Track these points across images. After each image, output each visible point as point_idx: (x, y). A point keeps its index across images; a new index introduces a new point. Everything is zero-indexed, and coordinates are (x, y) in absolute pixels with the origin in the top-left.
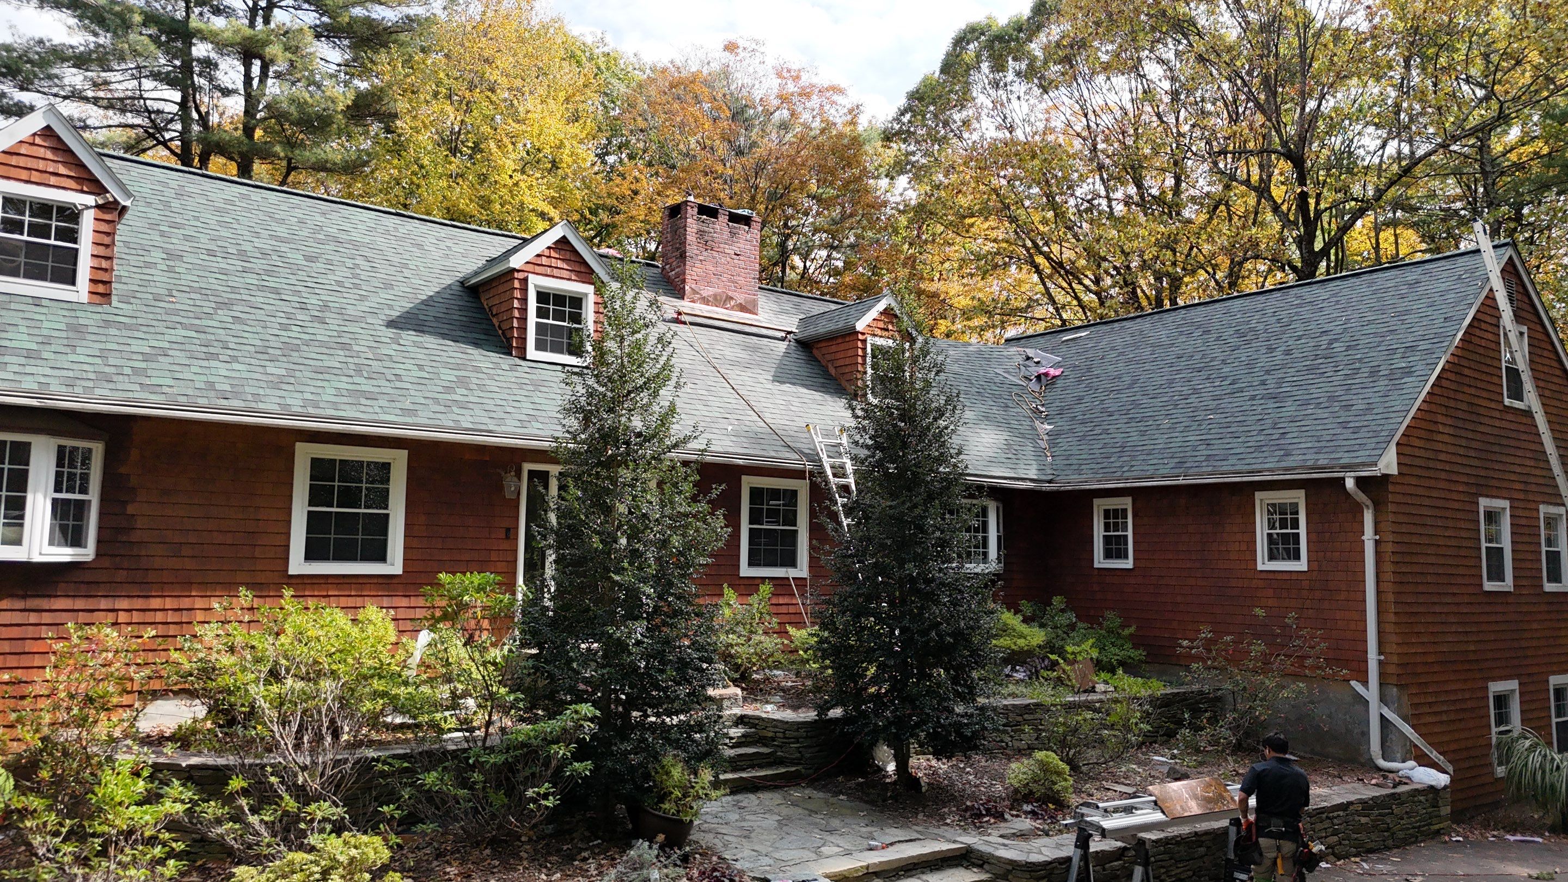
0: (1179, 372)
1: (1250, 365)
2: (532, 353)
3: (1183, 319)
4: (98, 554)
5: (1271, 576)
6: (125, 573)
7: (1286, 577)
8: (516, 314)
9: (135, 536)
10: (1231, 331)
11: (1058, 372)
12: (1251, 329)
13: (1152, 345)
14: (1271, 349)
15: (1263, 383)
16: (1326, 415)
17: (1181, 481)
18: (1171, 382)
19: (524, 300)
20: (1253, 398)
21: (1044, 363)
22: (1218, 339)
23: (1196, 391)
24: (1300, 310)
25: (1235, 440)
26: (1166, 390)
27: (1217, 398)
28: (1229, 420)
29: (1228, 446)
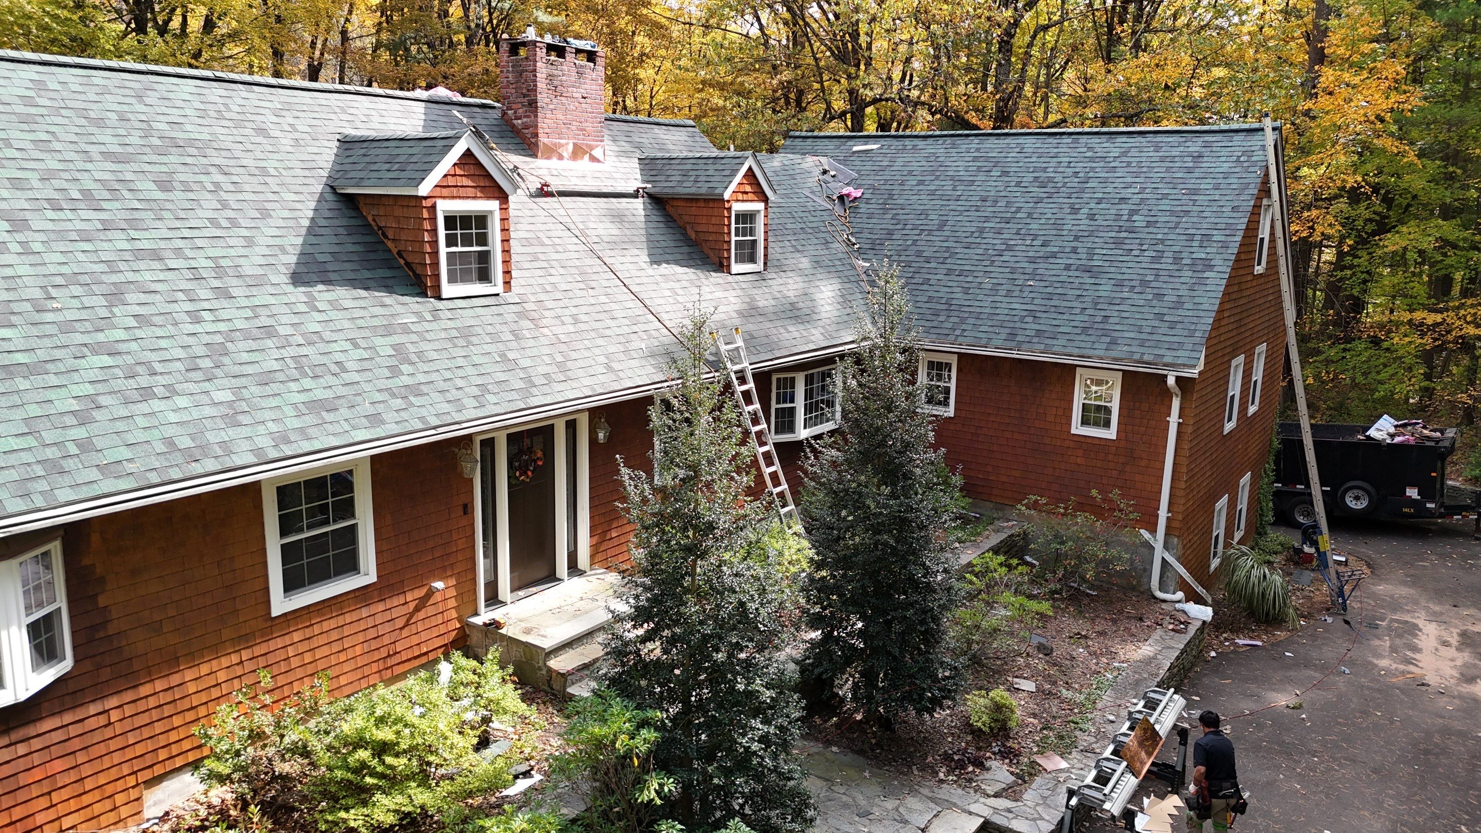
0: (987, 219)
1: (1058, 225)
2: (448, 290)
3: (978, 150)
4: (77, 660)
5: (1083, 440)
6: (109, 669)
7: (1097, 442)
8: (428, 249)
9: (112, 629)
10: (1029, 177)
11: (858, 194)
12: (1051, 180)
13: (952, 178)
14: (1074, 210)
15: (1074, 250)
16: (1142, 302)
17: (1015, 355)
18: (981, 230)
19: (434, 231)
20: (1068, 267)
21: (840, 177)
22: (1018, 184)
23: (1009, 248)
24: (1094, 165)
25: (1060, 316)
26: (978, 240)
27: (1032, 261)
28: (1049, 290)
29: (1055, 322)
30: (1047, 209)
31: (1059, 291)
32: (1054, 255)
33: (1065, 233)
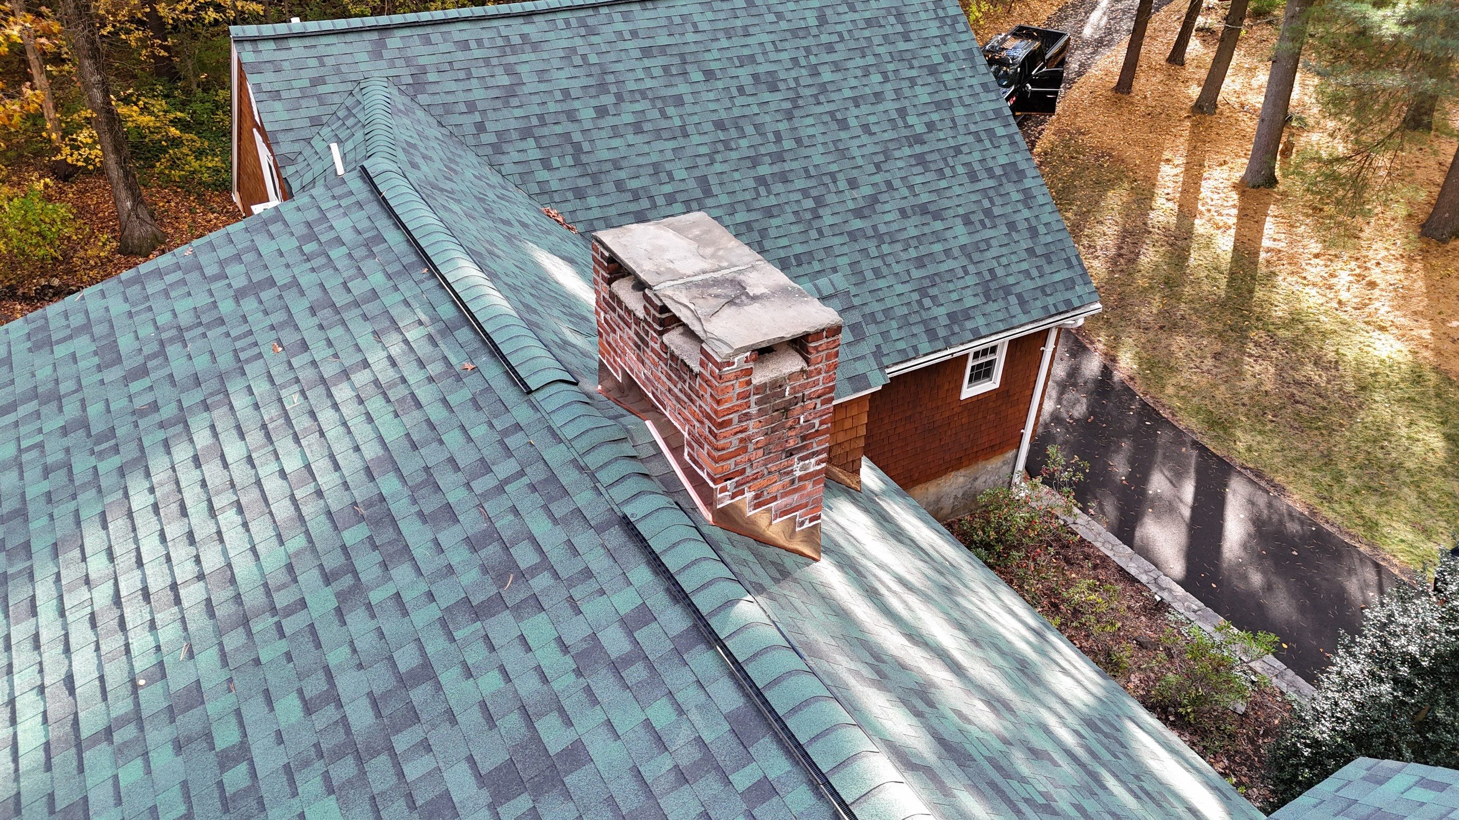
1: (842, 151)
5: (969, 401)
7: (982, 397)
10: (745, 75)
12: (774, 77)
15: (890, 186)
18: (763, 182)
22: (741, 91)
23: (819, 202)
24: (804, 43)
25: (951, 286)
26: (773, 201)
27: (858, 213)
28: (913, 253)
29: (955, 296)
30: (807, 127)
31: (923, 250)
32: (874, 200)
33: (860, 162)
